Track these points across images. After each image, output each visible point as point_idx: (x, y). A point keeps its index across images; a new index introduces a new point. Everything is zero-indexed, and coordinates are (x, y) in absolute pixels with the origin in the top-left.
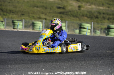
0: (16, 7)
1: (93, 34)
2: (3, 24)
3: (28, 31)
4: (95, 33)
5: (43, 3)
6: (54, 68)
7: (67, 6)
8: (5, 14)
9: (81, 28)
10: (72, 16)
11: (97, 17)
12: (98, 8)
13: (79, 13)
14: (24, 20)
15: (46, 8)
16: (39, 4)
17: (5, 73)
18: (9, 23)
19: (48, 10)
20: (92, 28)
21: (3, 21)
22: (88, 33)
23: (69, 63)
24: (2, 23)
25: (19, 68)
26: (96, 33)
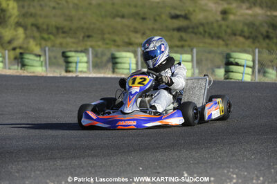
0: (70, 19)
1: (258, 78)
2: (42, 62)
3: (102, 75)
4: (264, 76)
5: (136, 6)
6: (165, 165)
7: (194, 11)
8: (46, 36)
9: (228, 63)
10: (207, 35)
11: (267, 37)
12: (269, 13)
13: (224, 27)
14: (90, 50)
15: (144, 19)
16: (126, 11)
17: (48, 181)
18: (55, 58)
19: (150, 23)
20: (257, 62)
21: (40, 53)
22: (245, 75)
23: (203, 150)
24: (38, 59)
25: (82, 168)
26: (267, 75)
